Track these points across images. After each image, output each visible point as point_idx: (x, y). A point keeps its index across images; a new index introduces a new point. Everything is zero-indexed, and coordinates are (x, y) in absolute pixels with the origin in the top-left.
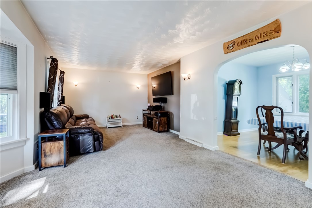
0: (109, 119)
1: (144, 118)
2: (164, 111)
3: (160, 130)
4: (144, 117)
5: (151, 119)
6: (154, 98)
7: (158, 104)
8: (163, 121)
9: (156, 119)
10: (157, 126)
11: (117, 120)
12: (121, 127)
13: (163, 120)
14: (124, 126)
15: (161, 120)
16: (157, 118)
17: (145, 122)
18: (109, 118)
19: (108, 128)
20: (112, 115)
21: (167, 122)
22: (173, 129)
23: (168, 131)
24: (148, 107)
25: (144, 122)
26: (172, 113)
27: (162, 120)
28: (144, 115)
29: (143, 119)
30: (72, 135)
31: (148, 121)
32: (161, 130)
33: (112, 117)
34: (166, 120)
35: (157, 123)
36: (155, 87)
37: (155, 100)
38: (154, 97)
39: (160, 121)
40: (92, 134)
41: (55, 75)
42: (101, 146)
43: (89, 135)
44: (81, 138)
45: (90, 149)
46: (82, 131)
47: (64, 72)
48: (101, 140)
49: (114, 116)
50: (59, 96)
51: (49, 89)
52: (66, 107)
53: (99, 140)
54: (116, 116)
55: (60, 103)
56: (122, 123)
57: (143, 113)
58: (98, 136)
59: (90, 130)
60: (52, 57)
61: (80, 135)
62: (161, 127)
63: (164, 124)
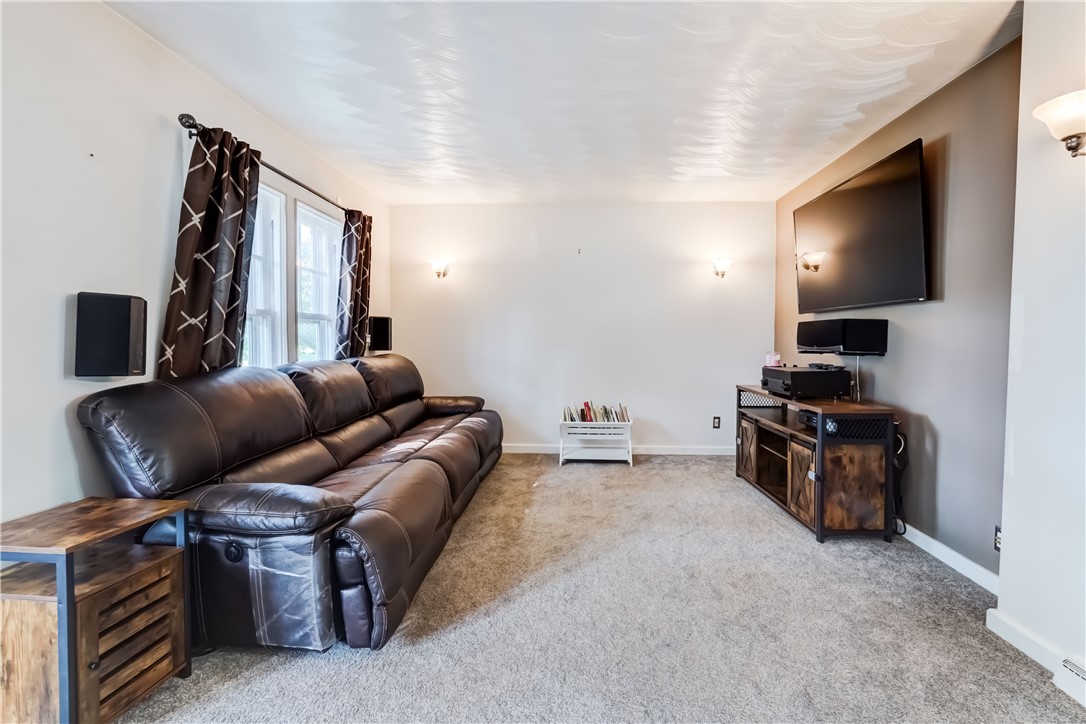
0: (569, 422)
1: (741, 433)
2: (871, 402)
3: (827, 522)
4: (745, 424)
5: (780, 442)
6: (801, 325)
7: (832, 359)
8: (853, 471)
9: (807, 452)
10: (811, 493)
11: (609, 431)
12: (625, 462)
13: (851, 461)
14: (638, 459)
15: (837, 461)
16: (813, 447)
17: (746, 452)
18: (572, 419)
19: (568, 462)
20: (586, 404)
21: (882, 480)
22: (932, 530)
23: (889, 535)
24: (766, 371)
25: (740, 448)
26: (921, 421)
27: (845, 460)
28: (741, 416)
29: (738, 436)
30: (216, 538)
31: (760, 451)
32: (837, 526)
33: (584, 416)
34: (874, 466)
35: (812, 475)
36: (816, 268)
37: (810, 337)
38: (809, 317)
39: (829, 465)
40: (316, 546)
41: (228, 216)
42: (376, 619)
43: (298, 549)
44: (254, 562)
45: (306, 635)
46: (256, 519)
47: (371, 218)
48: (373, 586)
49: (597, 407)
50: (342, 316)
51: (176, 284)
52: (362, 364)
53: (365, 583)
54: (602, 411)
55: (345, 349)
56: (630, 442)
57: (739, 406)
58: (360, 561)
59: (300, 520)
60: (187, 121)
61: (249, 541)
62: (841, 503)
63: (861, 488)
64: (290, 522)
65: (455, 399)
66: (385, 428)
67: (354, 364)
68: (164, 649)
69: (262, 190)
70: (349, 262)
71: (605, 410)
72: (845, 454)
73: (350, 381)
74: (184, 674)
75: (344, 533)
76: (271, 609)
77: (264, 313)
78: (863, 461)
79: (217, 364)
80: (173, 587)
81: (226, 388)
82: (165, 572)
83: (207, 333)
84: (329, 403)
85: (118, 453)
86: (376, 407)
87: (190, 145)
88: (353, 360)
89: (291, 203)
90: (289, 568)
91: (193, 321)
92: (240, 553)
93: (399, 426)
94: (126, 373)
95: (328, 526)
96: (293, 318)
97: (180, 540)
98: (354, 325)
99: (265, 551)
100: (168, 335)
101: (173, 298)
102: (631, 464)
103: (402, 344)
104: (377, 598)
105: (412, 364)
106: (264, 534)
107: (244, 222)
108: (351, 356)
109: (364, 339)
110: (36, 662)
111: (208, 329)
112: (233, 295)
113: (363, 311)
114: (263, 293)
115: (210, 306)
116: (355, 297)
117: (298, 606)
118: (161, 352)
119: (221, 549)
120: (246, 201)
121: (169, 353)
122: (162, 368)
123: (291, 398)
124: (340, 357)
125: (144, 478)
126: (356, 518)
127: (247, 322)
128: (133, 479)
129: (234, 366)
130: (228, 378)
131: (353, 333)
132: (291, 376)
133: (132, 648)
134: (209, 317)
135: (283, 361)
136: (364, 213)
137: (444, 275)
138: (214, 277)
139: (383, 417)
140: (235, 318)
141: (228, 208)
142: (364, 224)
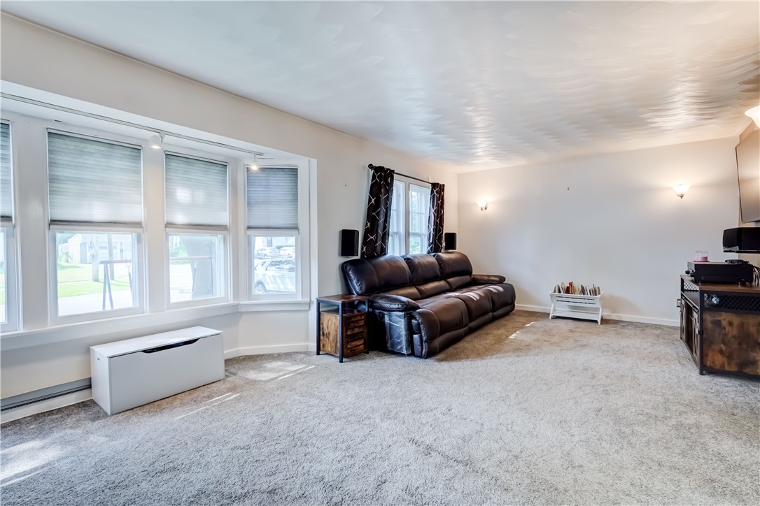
0: (557, 293)
3: (709, 363)
8: (732, 331)
10: (697, 343)
11: (583, 301)
12: (596, 322)
13: (730, 324)
14: (604, 321)
15: (717, 323)
16: (698, 312)
18: (560, 292)
19: (555, 317)
20: (571, 284)
27: (725, 323)
28: (682, 296)
30: (376, 311)
32: (718, 367)
33: (568, 291)
35: (697, 330)
40: (405, 316)
41: (383, 197)
42: (424, 347)
43: (399, 316)
44: (387, 319)
45: (402, 347)
46: (387, 305)
47: (444, 185)
48: (423, 334)
49: (577, 285)
50: (430, 233)
51: (367, 224)
52: (438, 256)
53: (421, 333)
54: (580, 289)
55: (431, 249)
56: (601, 310)
57: (683, 290)
58: (419, 324)
59: (400, 306)
60: (371, 166)
61: (386, 313)
62: (721, 352)
63: (739, 344)
64: (397, 306)
65: (489, 276)
66: (447, 286)
67: (434, 256)
68: (362, 342)
69: (395, 182)
70: (433, 208)
71: (583, 288)
72: (724, 319)
73: (431, 264)
74: (368, 353)
75: (414, 314)
76: (391, 338)
77: (397, 233)
78: (742, 325)
79: (379, 253)
80: (365, 322)
81: (381, 262)
82: (363, 318)
83: (376, 242)
84: (420, 271)
85: (351, 280)
86: (444, 277)
87: (371, 172)
88: (434, 254)
89: (407, 185)
90: (396, 323)
91: (372, 238)
92: (383, 317)
93: (454, 287)
94: (353, 255)
95: (409, 310)
96: (408, 234)
97: (367, 310)
98: (436, 236)
99: (390, 316)
100: (364, 243)
101: (366, 229)
102: (599, 323)
103: (461, 247)
104: (424, 338)
105: (466, 256)
106: (390, 310)
107: (388, 199)
108: (434, 252)
109: (441, 244)
110: (334, 333)
111: (376, 240)
112: (385, 227)
113: (440, 230)
114: (396, 224)
115: (377, 232)
116: (436, 224)
117: (399, 337)
118: (362, 249)
119: (378, 314)
120: (389, 191)
121: (365, 248)
122: (363, 254)
123: (404, 268)
124: (429, 253)
125: (358, 289)
126: (418, 310)
127: (390, 237)
128: (355, 289)
129: (385, 254)
130: (382, 259)
131: (435, 242)
132: (405, 259)
133: (354, 337)
134: (377, 236)
135: (403, 253)
136: (440, 183)
137: (486, 209)
138: (378, 221)
139: (447, 282)
140: (385, 236)
141: (383, 194)
142: (440, 189)
